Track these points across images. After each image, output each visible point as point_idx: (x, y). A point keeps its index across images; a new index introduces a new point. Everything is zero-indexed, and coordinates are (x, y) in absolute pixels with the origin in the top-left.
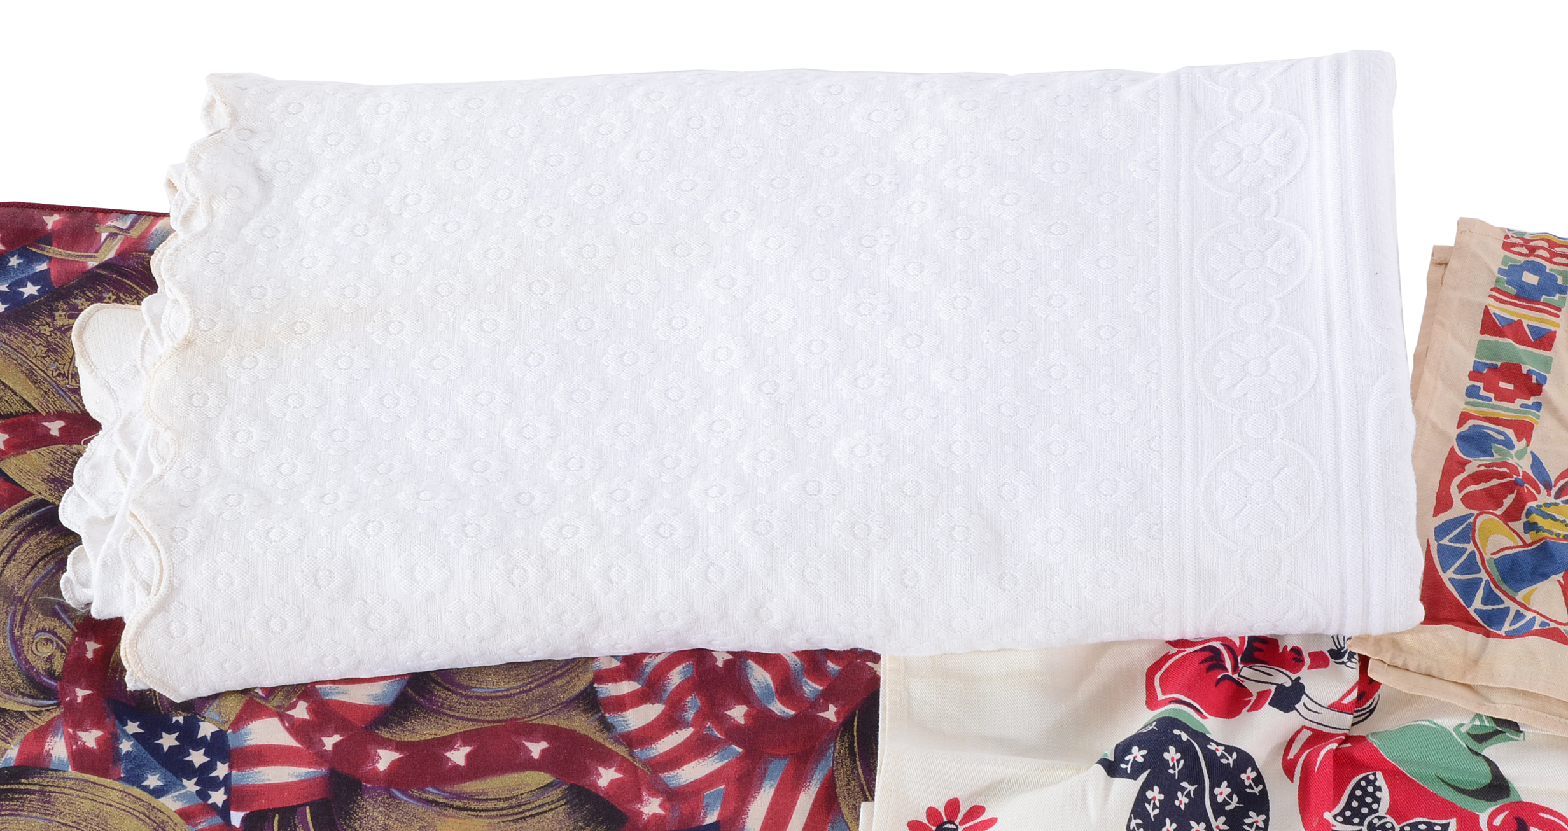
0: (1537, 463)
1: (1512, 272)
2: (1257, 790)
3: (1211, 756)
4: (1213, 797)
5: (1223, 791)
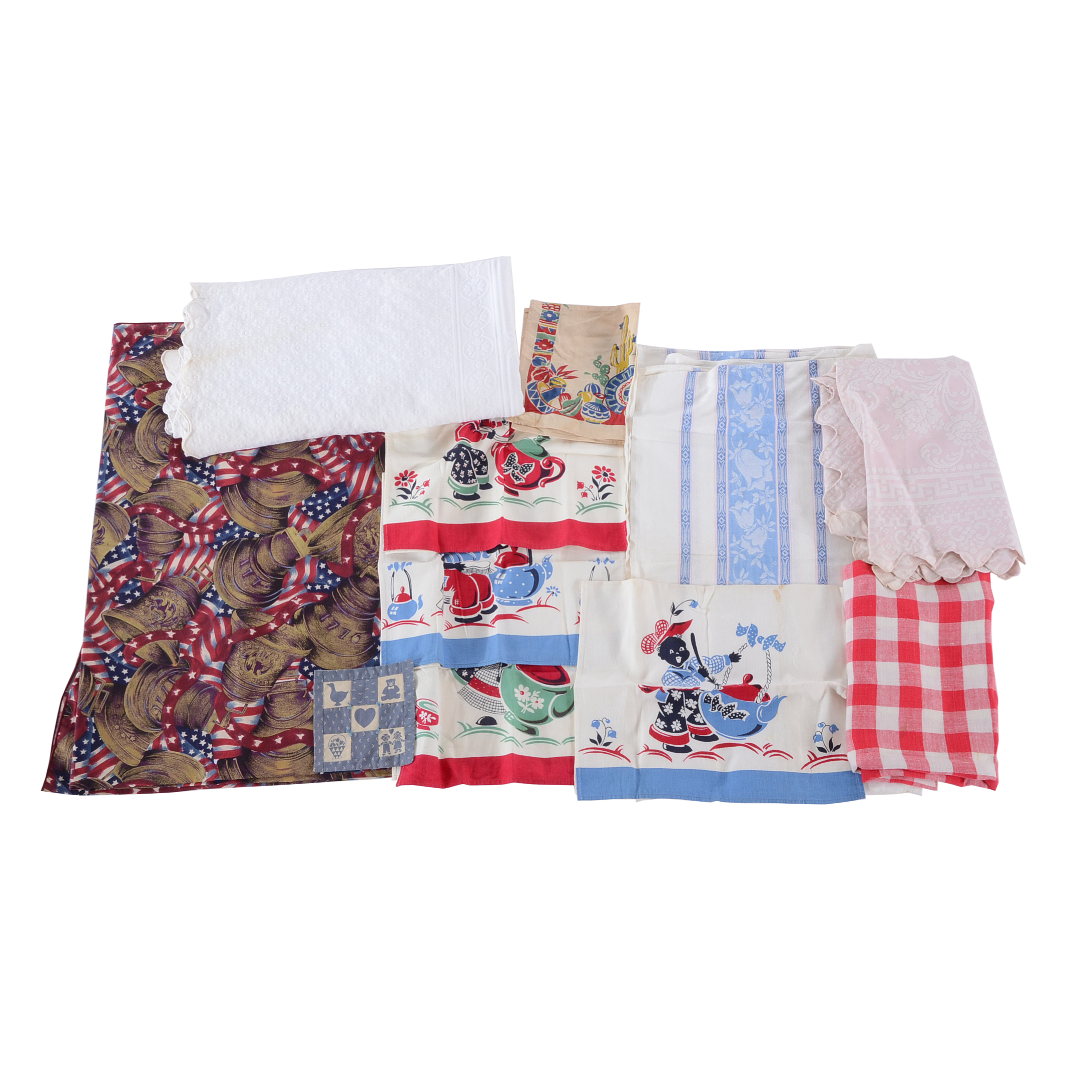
0: (552, 366)
1: (545, 314)
2: (485, 460)
3: (472, 453)
4: (473, 463)
5: (476, 461)
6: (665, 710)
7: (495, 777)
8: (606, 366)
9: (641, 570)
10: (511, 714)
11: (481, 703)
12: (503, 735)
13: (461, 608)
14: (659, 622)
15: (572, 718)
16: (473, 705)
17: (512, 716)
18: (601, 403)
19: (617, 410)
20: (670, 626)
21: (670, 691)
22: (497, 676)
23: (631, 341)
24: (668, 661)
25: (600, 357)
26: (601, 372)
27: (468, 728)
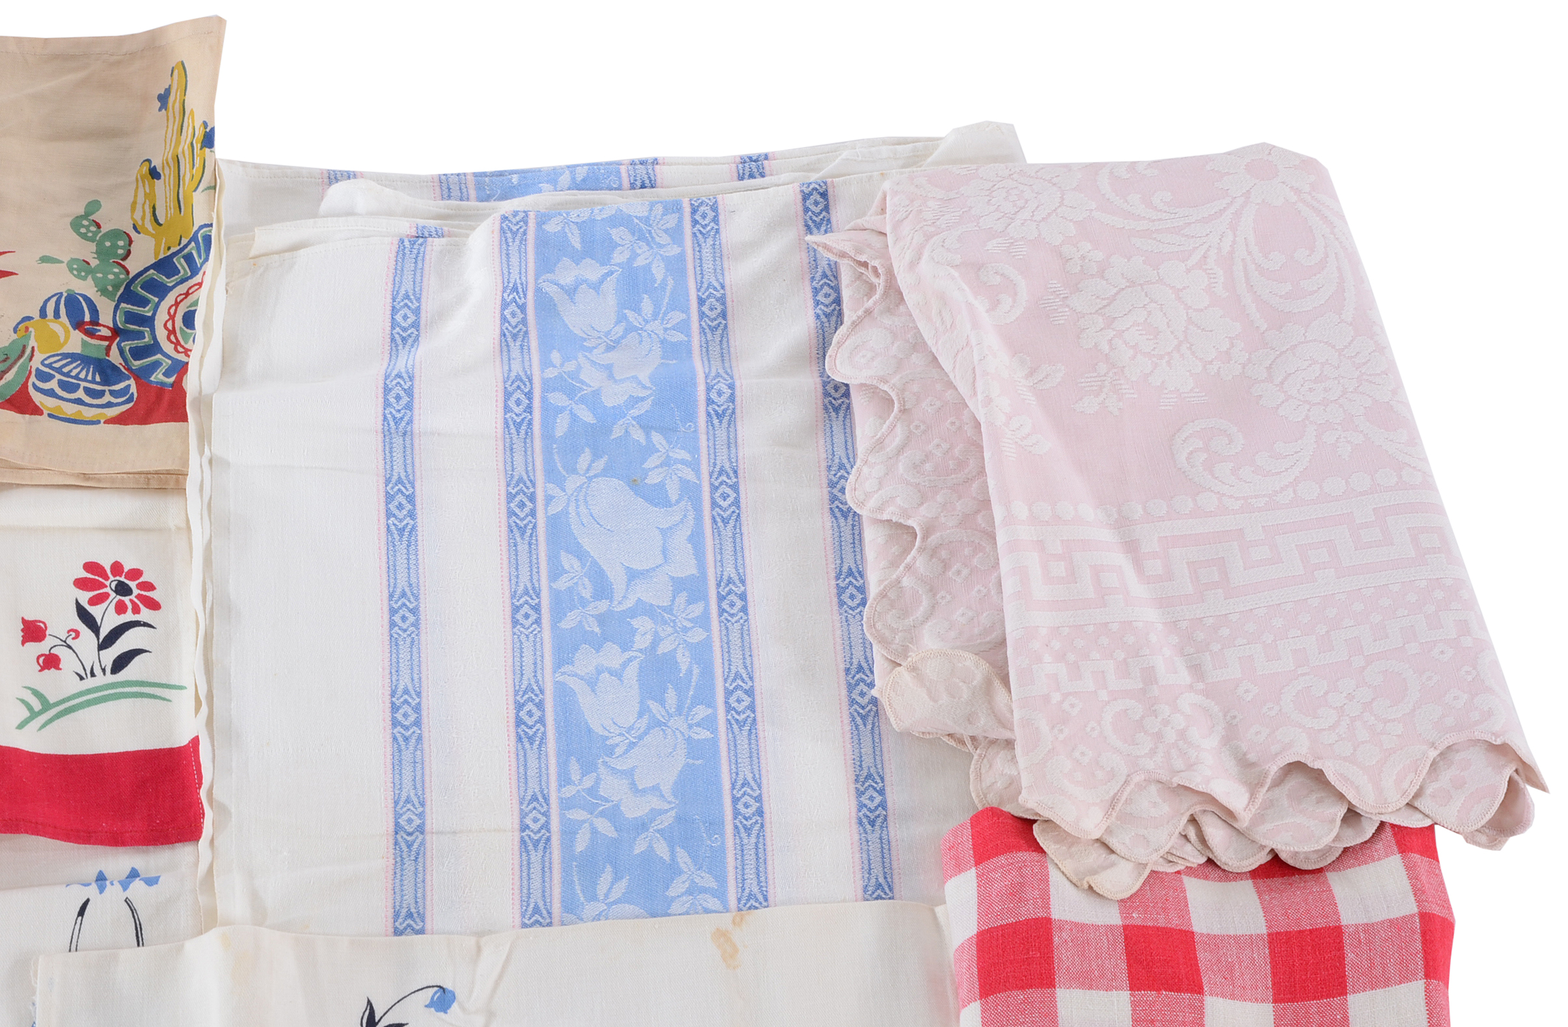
8: (116, 234)
9: (255, 900)
18: (102, 355)
19: (158, 377)
23: (197, 146)
25: (93, 206)
26: (101, 253)
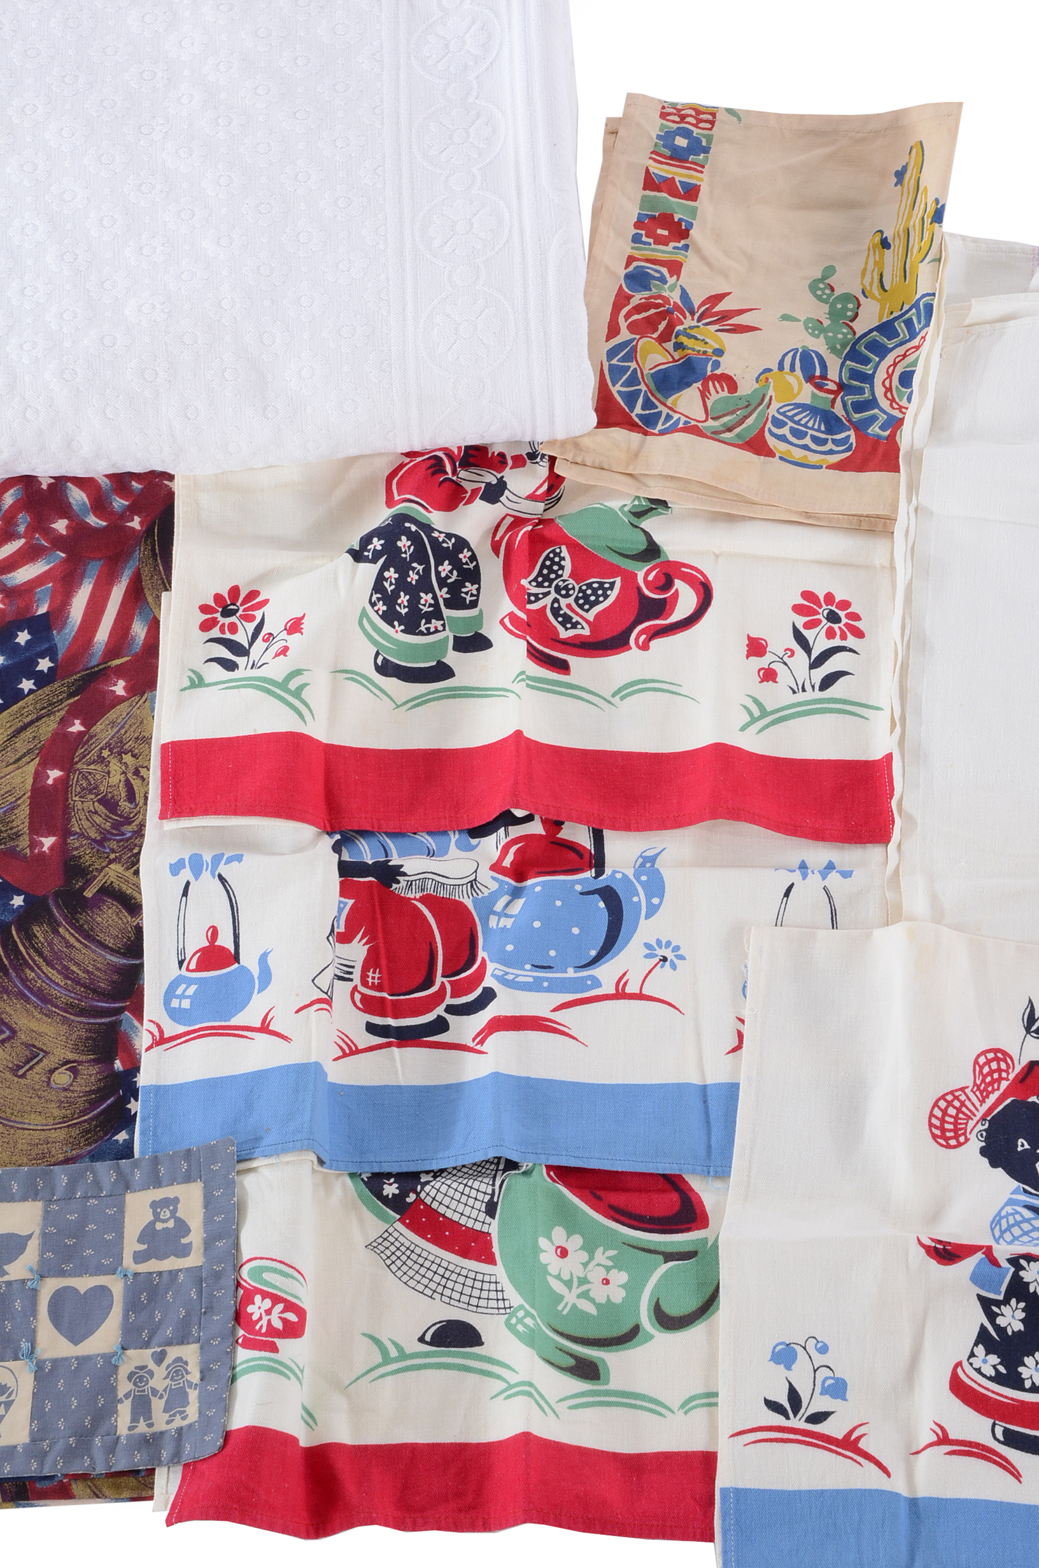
0: (684, 295)
1: (667, 137)
2: (471, 566)
3: (435, 542)
4: (438, 573)
5: (446, 567)
6: (1000, 1321)
7: (472, 1507)
8: (847, 297)
9: (935, 900)
10: (528, 1314)
11: (437, 1278)
12: (499, 1377)
13: (385, 995)
14: (984, 1053)
15: (712, 1335)
16: (412, 1283)
17: (529, 1321)
18: (828, 407)
19: (874, 430)
20: (1018, 1069)
21: (1014, 1261)
22: (487, 1198)
23: (928, 221)
24: (1013, 1173)
25: (829, 271)
26: (833, 314)
27: (394, 1353)
